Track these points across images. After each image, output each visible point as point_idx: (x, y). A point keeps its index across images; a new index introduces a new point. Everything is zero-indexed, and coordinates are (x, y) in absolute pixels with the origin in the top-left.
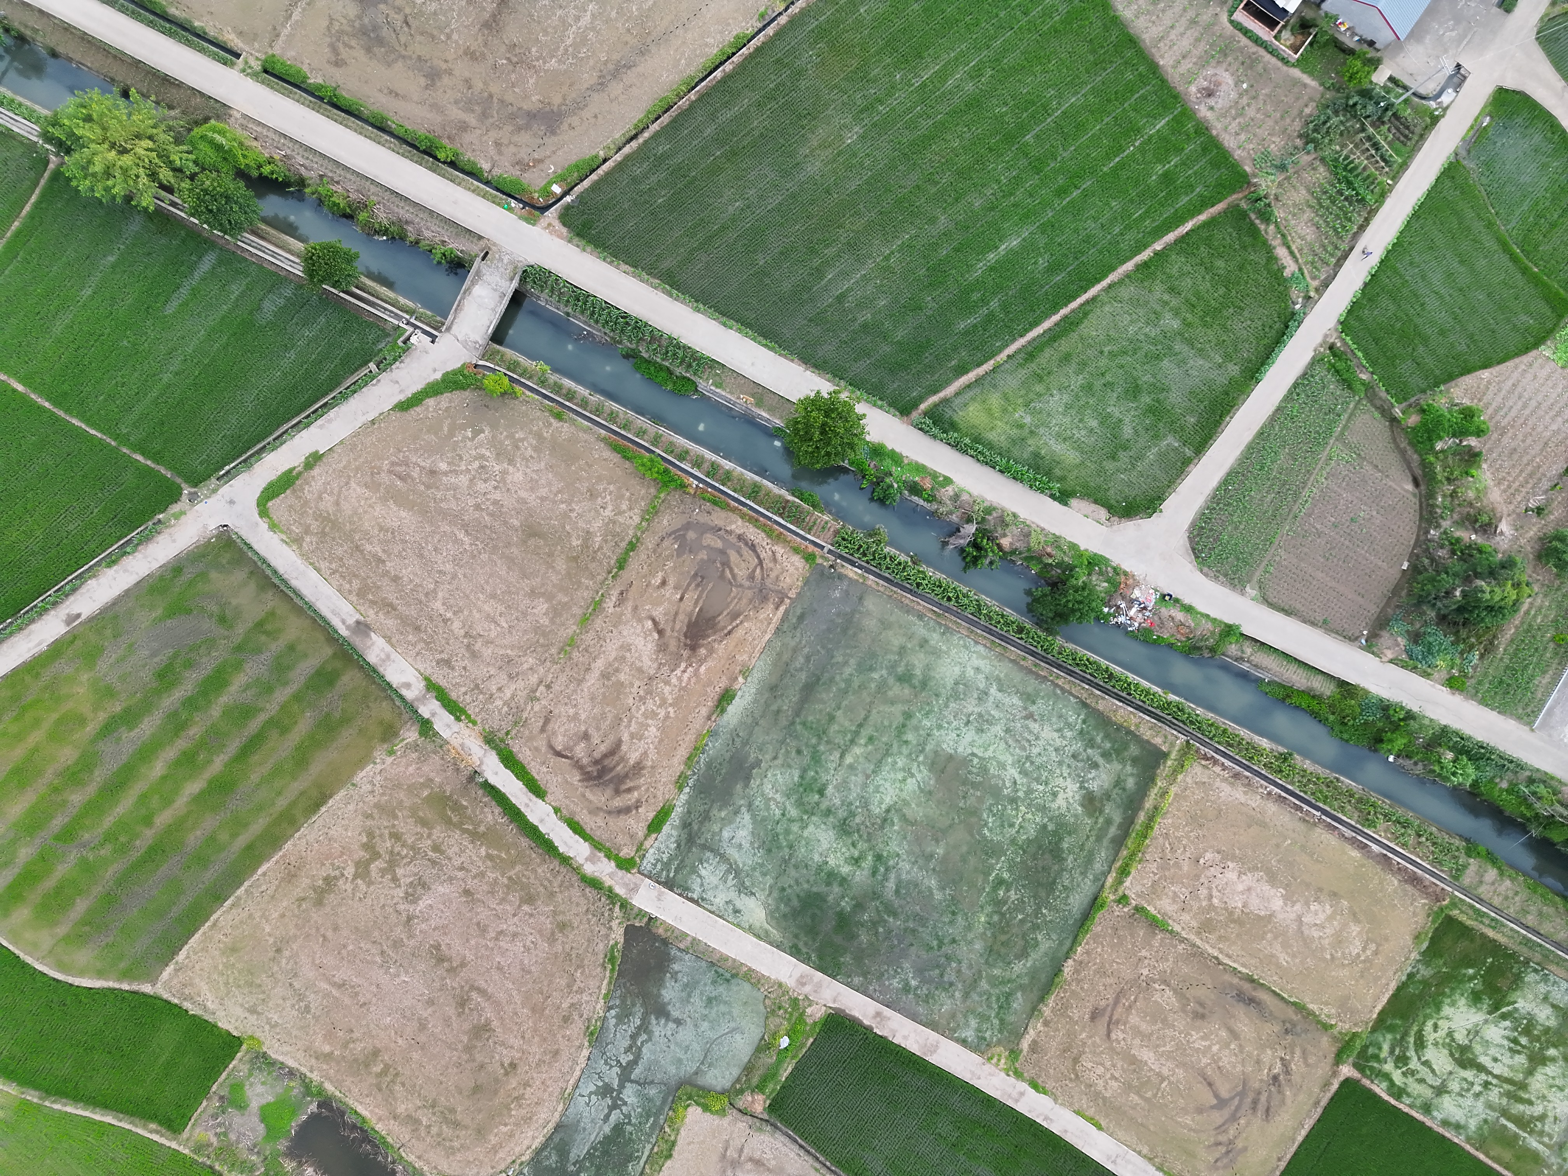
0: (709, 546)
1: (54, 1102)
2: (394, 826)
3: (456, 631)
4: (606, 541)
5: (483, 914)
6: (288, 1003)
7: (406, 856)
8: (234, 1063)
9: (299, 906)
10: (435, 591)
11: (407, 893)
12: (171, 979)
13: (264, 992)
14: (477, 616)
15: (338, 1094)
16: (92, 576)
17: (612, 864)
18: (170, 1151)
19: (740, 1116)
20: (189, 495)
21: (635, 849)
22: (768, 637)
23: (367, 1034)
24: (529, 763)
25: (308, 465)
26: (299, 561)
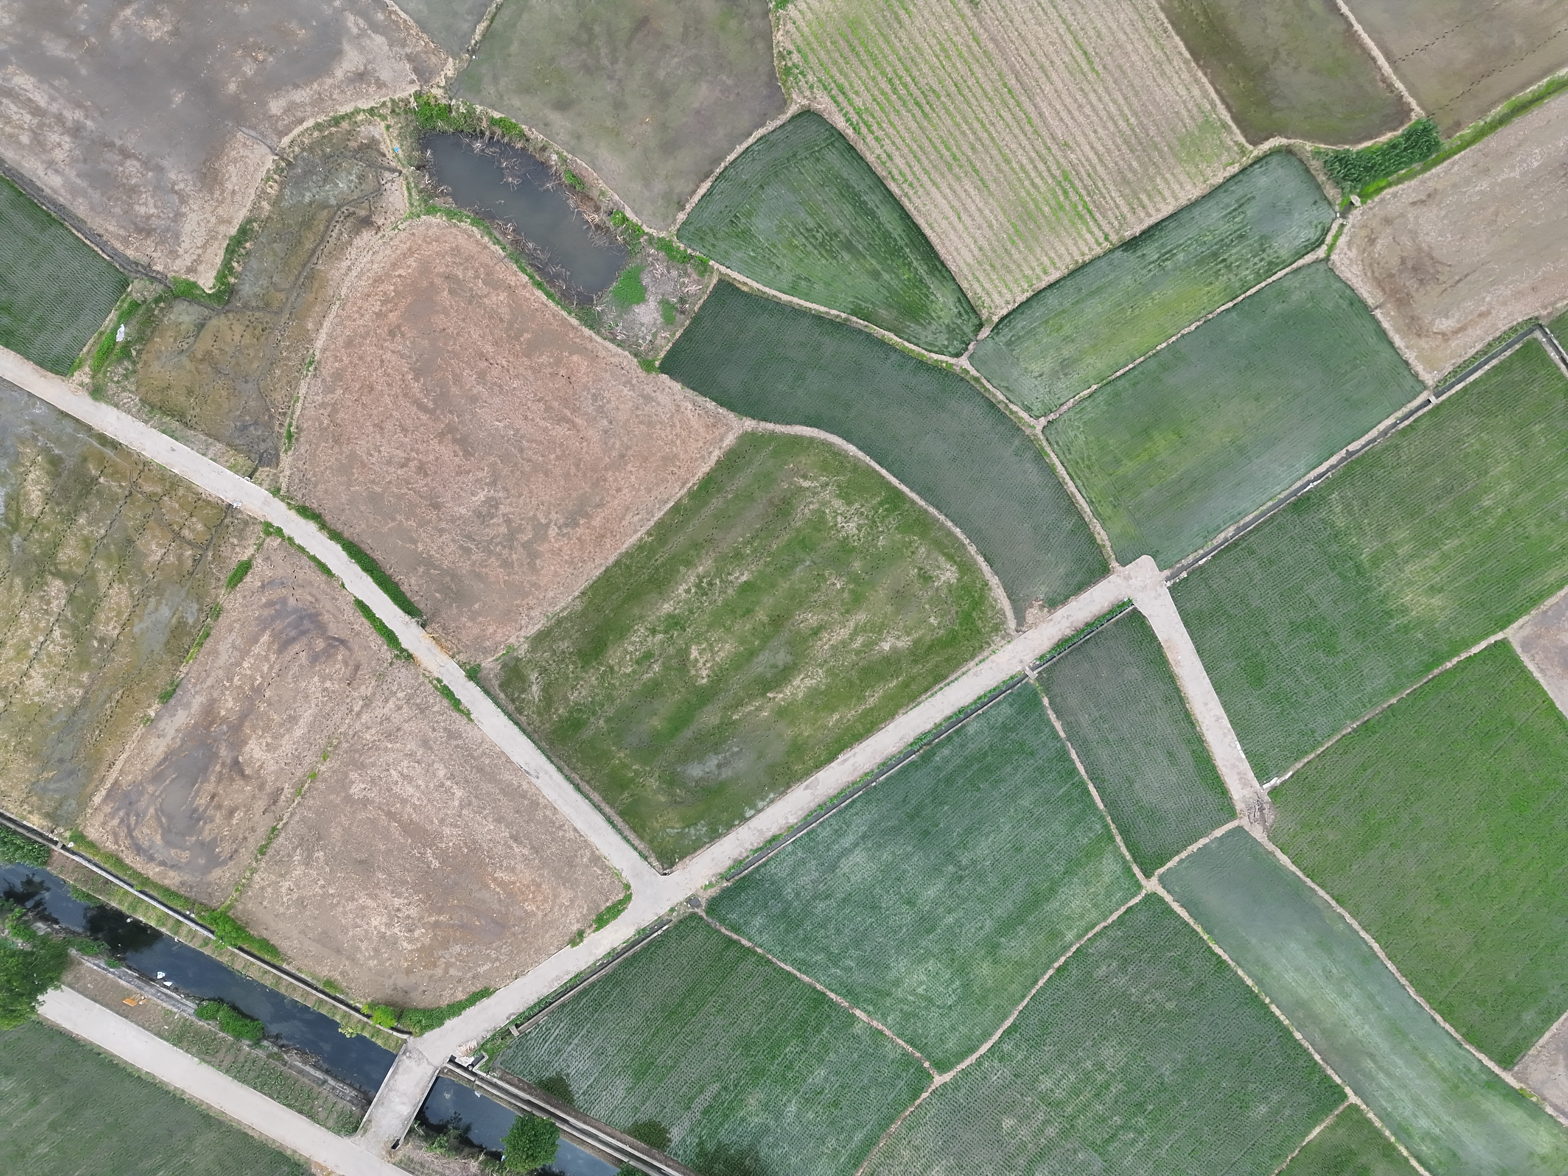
0: (184, 850)
1: (838, 316)
2: (509, 575)
3: (442, 766)
4: (289, 855)
5: (421, 484)
6: (613, 404)
7: (497, 545)
8: (668, 348)
9: (602, 499)
10: (462, 807)
11: (497, 508)
12: (726, 432)
13: (637, 416)
14: (420, 782)
15: (564, 314)
16: (792, 827)
17: (287, 532)
18: (727, 264)
19: (159, 276)
20: (699, 906)
21: (265, 545)
22: (124, 756)
23: (536, 371)
24: (372, 633)
25: (581, 934)
26: (593, 839)
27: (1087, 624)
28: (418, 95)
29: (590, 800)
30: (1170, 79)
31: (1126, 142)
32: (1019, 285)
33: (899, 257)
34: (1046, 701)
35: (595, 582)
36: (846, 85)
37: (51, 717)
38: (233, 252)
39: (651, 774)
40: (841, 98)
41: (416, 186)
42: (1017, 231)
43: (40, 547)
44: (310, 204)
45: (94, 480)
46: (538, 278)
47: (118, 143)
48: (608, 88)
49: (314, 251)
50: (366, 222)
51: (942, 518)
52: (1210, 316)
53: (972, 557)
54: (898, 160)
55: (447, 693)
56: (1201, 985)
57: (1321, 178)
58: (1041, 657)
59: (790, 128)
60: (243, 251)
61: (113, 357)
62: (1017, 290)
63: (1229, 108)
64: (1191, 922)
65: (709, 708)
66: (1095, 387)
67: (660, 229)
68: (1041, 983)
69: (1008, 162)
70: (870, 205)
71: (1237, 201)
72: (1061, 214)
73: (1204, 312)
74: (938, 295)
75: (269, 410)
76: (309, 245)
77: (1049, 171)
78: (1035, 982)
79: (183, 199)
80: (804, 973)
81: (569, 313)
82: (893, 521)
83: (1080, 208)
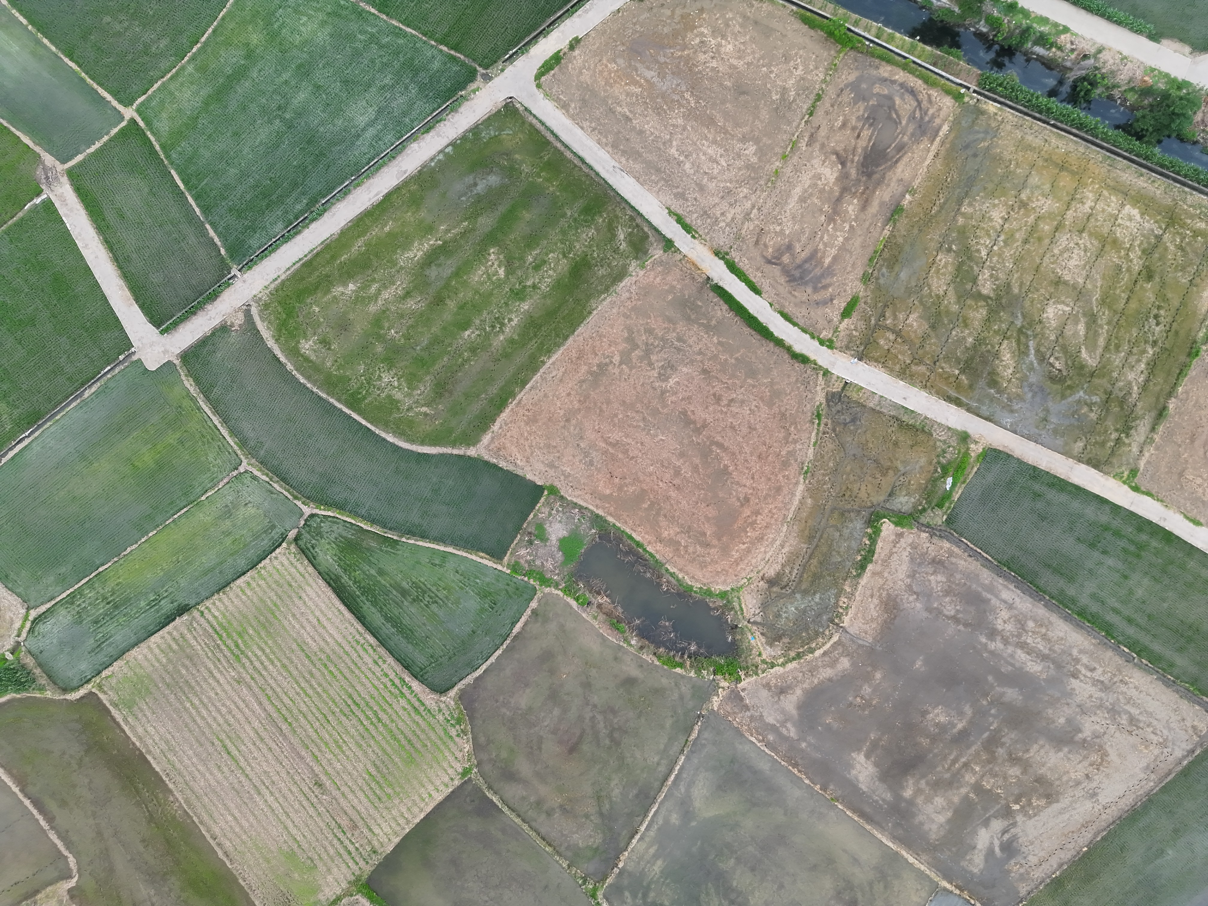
0: (878, 93)
1: (408, 539)
2: (647, 323)
3: (688, 171)
4: (799, 95)
5: (718, 388)
6: (577, 459)
7: (658, 346)
8: (539, 505)
9: (581, 387)
10: (670, 141)
11: (659, 374)
12: (489, 445)
13: (558, 452)
14: (703, 158)
15: (618, 524)
16: (414, 141)
17: (816, 343)
18: (497, 572)
19: (923, 528)
20: (483, 75)
21: (832, 332)
22: (927, 162)
23: (636, 480)
24: (747, 270)
25: (572, 47)
26: (568, 122)
27: (194, 313)
28: (739, 680)
29: (572, 152)
30: (161, 739)
31: (193, 688)
32: (269, 572)
33: (364, 587)
34: (223, 251)
35: (582, 322)
36: (413, 715)
37: (985, 188)
38: (869, 552)
39: (528, 175)
40: (417, 704)
41: (736, 612)
42: (273, 613)
43: (1000, 317)
44: (815, 593)
45: (963, 371)
46: (641, 550)
47: (961, 627)
48: (596, 697)
49: (810, 558)
50: (772, 582)
51: (315, 390)
52: (116, 559)
53: (289, 361)
54: (369, 661)
55: (687, 228)
56: (84, 37)
57: (38, 671)
58: (229, 285)
59: (455, 679)
60: (863, 553)
61: (954, 465)
62: (269, 568)
63: (113, 719)
64: (95, 86)
65: (487, 229)
66: (203, 498)
67: (550, 594)
68: (210, 30)
69: (284, 666)
70: (389, 625)
71: (102, 649)
72: (240, 629)
73: (121, 562)
74: (331, 560)
75: (836, 435)
76: (814, 561)
77: (251, 662)
78: (214, 31)
79: (909, 587)
80: (396, 27)
81: (614, 525)
82: (354, 385)
83: (224, 635)
